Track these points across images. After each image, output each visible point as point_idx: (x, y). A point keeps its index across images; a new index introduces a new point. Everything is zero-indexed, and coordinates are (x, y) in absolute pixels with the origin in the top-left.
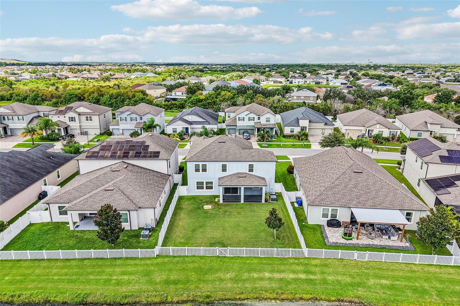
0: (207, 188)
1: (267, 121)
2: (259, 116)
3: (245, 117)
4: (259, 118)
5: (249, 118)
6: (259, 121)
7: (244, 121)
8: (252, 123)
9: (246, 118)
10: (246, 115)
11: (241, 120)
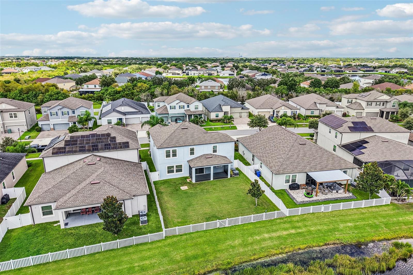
0: (177, 171)
1: (196, 108)
2: (188, 105)
3: (176, 105)
4: (188, 106)
5: (180, 106)
6: (188, 109)
7: (175, 109)
8: (182, 111)
9: (177, 107)
10: (177, 104)
11: (173, 108)
